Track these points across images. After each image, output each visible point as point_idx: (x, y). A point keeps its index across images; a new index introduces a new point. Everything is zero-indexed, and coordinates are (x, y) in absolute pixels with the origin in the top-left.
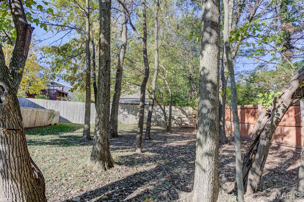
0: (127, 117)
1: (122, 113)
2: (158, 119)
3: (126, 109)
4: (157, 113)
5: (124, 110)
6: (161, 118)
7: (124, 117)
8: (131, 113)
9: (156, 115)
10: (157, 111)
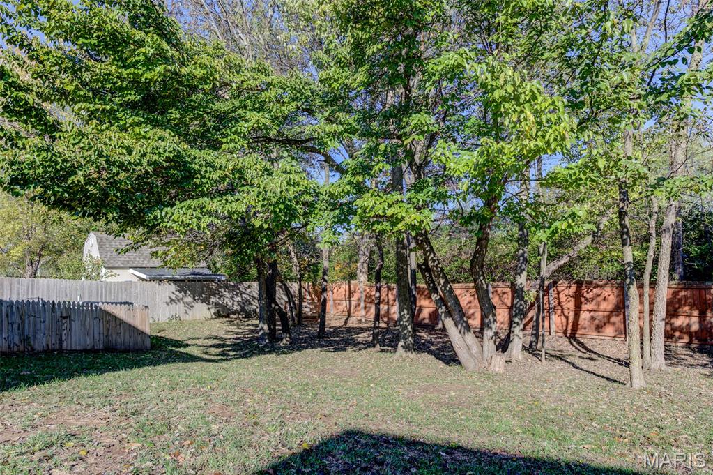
0: (192, 307)
1: (182, 299)
2: (246, 308)
3: (188, 292)
4: (244, 296)
5: (185, 293)
6: (252, 304)
7: (186, 308)
8: (198, 299)
9: (242, 300)
10: (245, 294)
